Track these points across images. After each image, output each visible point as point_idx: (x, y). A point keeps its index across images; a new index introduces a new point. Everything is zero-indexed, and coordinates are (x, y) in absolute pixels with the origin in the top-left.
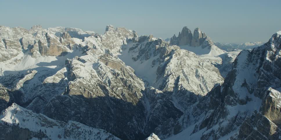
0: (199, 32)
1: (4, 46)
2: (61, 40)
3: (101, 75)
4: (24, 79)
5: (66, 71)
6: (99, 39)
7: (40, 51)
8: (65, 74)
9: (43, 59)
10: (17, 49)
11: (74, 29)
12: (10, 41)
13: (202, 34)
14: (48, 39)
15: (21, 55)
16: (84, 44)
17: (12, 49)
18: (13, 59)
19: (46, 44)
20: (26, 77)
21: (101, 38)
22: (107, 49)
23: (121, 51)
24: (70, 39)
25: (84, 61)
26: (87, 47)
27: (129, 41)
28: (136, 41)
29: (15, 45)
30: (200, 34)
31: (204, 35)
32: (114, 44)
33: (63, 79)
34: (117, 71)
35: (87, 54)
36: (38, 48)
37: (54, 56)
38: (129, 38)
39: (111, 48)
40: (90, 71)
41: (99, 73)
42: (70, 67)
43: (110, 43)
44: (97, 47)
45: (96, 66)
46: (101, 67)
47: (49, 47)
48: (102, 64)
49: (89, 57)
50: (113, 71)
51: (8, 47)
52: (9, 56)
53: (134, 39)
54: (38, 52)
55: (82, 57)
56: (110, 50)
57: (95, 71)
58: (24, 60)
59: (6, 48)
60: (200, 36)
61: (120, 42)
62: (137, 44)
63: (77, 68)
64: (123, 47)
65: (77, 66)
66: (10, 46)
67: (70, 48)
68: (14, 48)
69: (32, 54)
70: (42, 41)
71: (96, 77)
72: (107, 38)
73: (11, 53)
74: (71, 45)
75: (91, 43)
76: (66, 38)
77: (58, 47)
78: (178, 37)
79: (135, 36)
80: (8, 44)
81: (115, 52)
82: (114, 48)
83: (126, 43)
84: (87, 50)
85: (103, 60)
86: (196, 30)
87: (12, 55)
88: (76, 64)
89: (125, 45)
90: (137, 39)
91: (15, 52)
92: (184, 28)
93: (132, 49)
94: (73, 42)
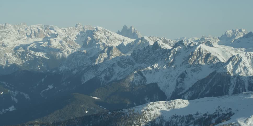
0: (133, 29)
1: (18, 33)
2: (44, 31)
3: (63, 45)
4: (30, 46)
5: (48, 43)
6: (64, 31)
7: (35, 36)
8: (47, 44)
9: (36, 40)
10: (24, 35)
11: (52, 26)
12: (21, 31)
13: (135, 30)
14: (39, 30)
15: (26, 38)
16: (56, 33)
17: (22, 35)
18: (23, 39)
19: (38, 33)
20: (31, 45)
21: (65, 30)
22: (68, 36)
23: (76, 38)
24: (49, 30)
25: (55, 40)
26: (57, 35)
27: (81, 32)
28: (85, 33)
29: (23, 33)
30: (133, 30)
31: (136, 30)
32: (73, 34)
33: (46, 46)
34: (71, 45)
35: (57, 37)
36: (34, 34)
37: (41, 38)
38: (81, 31)
39: (71, 36)
40: (58, 43)
41: (62, 45)
42: (49, 42)
43: (71, 33)
44: (63, 35)
45: (61, 42)
46: (63, 42)
47: (39, 34)
48: (64, 41)
49: (58, 38)
50: (69, 45)
51: (20, 34)
52: (21, 38)
53: (84, 31)
54: (34, 36)
55: (55, 38)
56: (70, 37)
57: (60, 44)
58: (27, 40)
59: (19, 34)
60: (133, 31)
61: (76, 33)
62: (85, 34)
63: (52, 42)
64: (78, 36)
65: (52, 41)
66: (21, 33)
67: (49, 35)
68: (23, 34)
69: (31, 37)
70: (36, 31)
71: (60, 46)
72: (69, 31)
73: (22, 36)
74: (50, 33)
75: (60, 33)
76: (47, 30)
77: (44, 34)
78: (121, 32)
79: (84, 29)
80: (20, 32)
81: (73, 38)
82: (73, 36)
83: (79, 34)
84: (57, 36)
85: (65, 40)
86: (131, 27)
87: (22, 37)
88: (52, 40)
89: (79, 35)
90: (85, 31)
91: (23, 36)
92: (124, 26)
93: (82, 36)
94: (50, 32)
